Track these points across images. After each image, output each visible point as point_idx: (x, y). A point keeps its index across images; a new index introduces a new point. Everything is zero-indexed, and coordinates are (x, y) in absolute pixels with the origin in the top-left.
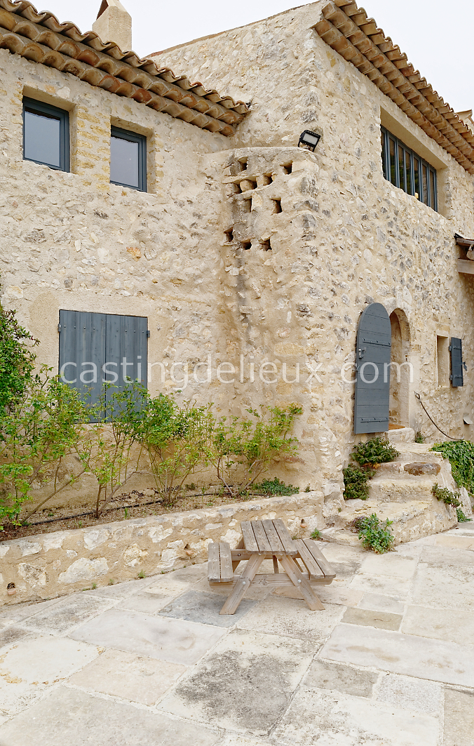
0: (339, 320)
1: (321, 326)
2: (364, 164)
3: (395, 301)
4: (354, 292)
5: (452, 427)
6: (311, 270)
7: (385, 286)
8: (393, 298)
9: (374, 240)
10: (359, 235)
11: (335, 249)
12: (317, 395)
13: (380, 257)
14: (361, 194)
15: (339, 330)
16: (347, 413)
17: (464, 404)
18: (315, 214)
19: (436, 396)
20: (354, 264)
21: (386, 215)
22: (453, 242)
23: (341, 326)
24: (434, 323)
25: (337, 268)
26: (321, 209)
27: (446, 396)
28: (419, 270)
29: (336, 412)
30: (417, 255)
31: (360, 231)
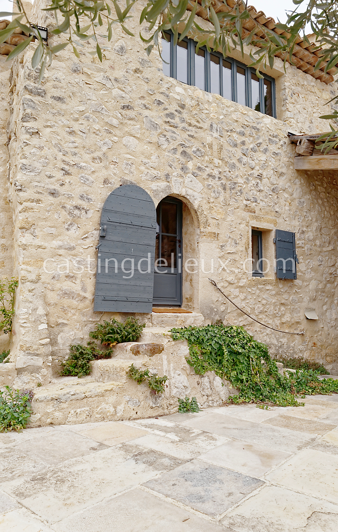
0: (70, 197)
1: (38, 201)
2: (129, 60)
3: (169, 187)
4: (103, 174)
5: (284, 320)
6: (25, 149)
7: (155, 172)
8: (165, 184)
9: (141, 128)
10: (115, 122)
11: (72, 133)
12: (29, 268)
13: (149, 144)
14: (120, 86)
15: (68, 207)
16: (84, 289)
17: (306, 299)
18: (37, 99)
19: (250, 286)
20: (105, 149)
21: (162, 107)
22: (287, 140)
23: (74, 203)
24: (247, 215)
25: (74, 150)
26: (49, 95)
27: (269, 287)
28: (216, 161)
29: (64, 288)
30: (215, 147)
31: (117, 118)
